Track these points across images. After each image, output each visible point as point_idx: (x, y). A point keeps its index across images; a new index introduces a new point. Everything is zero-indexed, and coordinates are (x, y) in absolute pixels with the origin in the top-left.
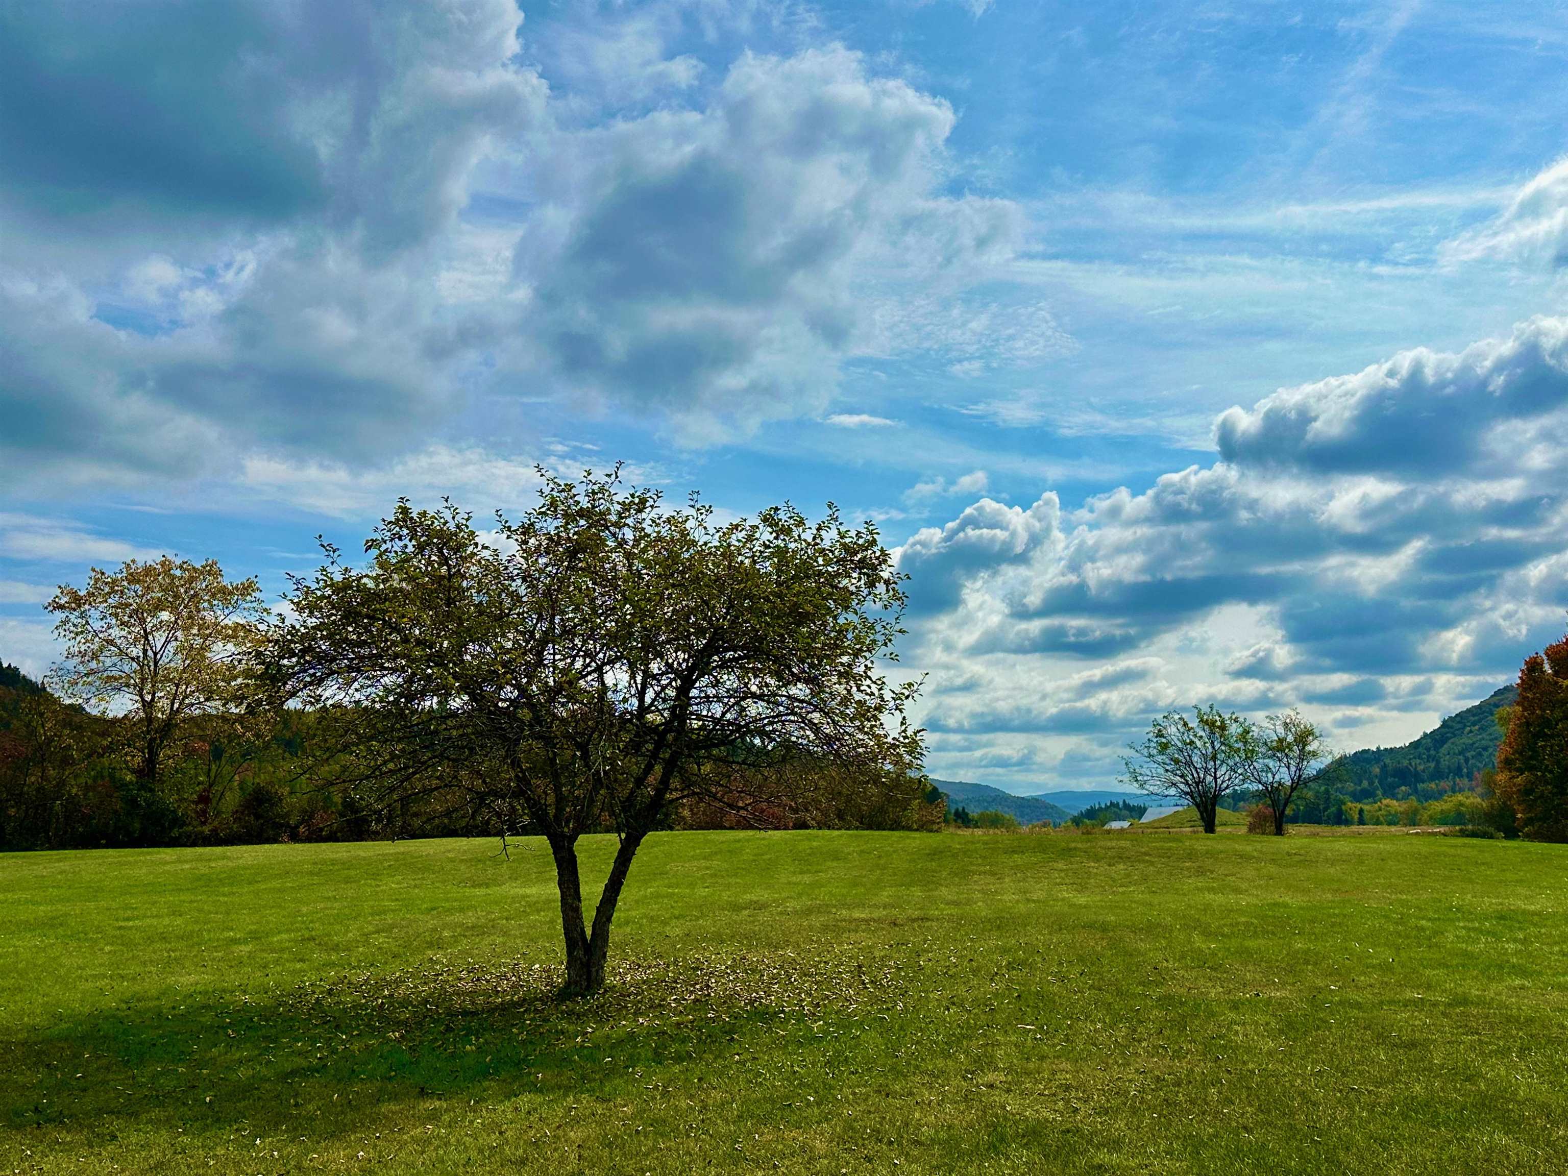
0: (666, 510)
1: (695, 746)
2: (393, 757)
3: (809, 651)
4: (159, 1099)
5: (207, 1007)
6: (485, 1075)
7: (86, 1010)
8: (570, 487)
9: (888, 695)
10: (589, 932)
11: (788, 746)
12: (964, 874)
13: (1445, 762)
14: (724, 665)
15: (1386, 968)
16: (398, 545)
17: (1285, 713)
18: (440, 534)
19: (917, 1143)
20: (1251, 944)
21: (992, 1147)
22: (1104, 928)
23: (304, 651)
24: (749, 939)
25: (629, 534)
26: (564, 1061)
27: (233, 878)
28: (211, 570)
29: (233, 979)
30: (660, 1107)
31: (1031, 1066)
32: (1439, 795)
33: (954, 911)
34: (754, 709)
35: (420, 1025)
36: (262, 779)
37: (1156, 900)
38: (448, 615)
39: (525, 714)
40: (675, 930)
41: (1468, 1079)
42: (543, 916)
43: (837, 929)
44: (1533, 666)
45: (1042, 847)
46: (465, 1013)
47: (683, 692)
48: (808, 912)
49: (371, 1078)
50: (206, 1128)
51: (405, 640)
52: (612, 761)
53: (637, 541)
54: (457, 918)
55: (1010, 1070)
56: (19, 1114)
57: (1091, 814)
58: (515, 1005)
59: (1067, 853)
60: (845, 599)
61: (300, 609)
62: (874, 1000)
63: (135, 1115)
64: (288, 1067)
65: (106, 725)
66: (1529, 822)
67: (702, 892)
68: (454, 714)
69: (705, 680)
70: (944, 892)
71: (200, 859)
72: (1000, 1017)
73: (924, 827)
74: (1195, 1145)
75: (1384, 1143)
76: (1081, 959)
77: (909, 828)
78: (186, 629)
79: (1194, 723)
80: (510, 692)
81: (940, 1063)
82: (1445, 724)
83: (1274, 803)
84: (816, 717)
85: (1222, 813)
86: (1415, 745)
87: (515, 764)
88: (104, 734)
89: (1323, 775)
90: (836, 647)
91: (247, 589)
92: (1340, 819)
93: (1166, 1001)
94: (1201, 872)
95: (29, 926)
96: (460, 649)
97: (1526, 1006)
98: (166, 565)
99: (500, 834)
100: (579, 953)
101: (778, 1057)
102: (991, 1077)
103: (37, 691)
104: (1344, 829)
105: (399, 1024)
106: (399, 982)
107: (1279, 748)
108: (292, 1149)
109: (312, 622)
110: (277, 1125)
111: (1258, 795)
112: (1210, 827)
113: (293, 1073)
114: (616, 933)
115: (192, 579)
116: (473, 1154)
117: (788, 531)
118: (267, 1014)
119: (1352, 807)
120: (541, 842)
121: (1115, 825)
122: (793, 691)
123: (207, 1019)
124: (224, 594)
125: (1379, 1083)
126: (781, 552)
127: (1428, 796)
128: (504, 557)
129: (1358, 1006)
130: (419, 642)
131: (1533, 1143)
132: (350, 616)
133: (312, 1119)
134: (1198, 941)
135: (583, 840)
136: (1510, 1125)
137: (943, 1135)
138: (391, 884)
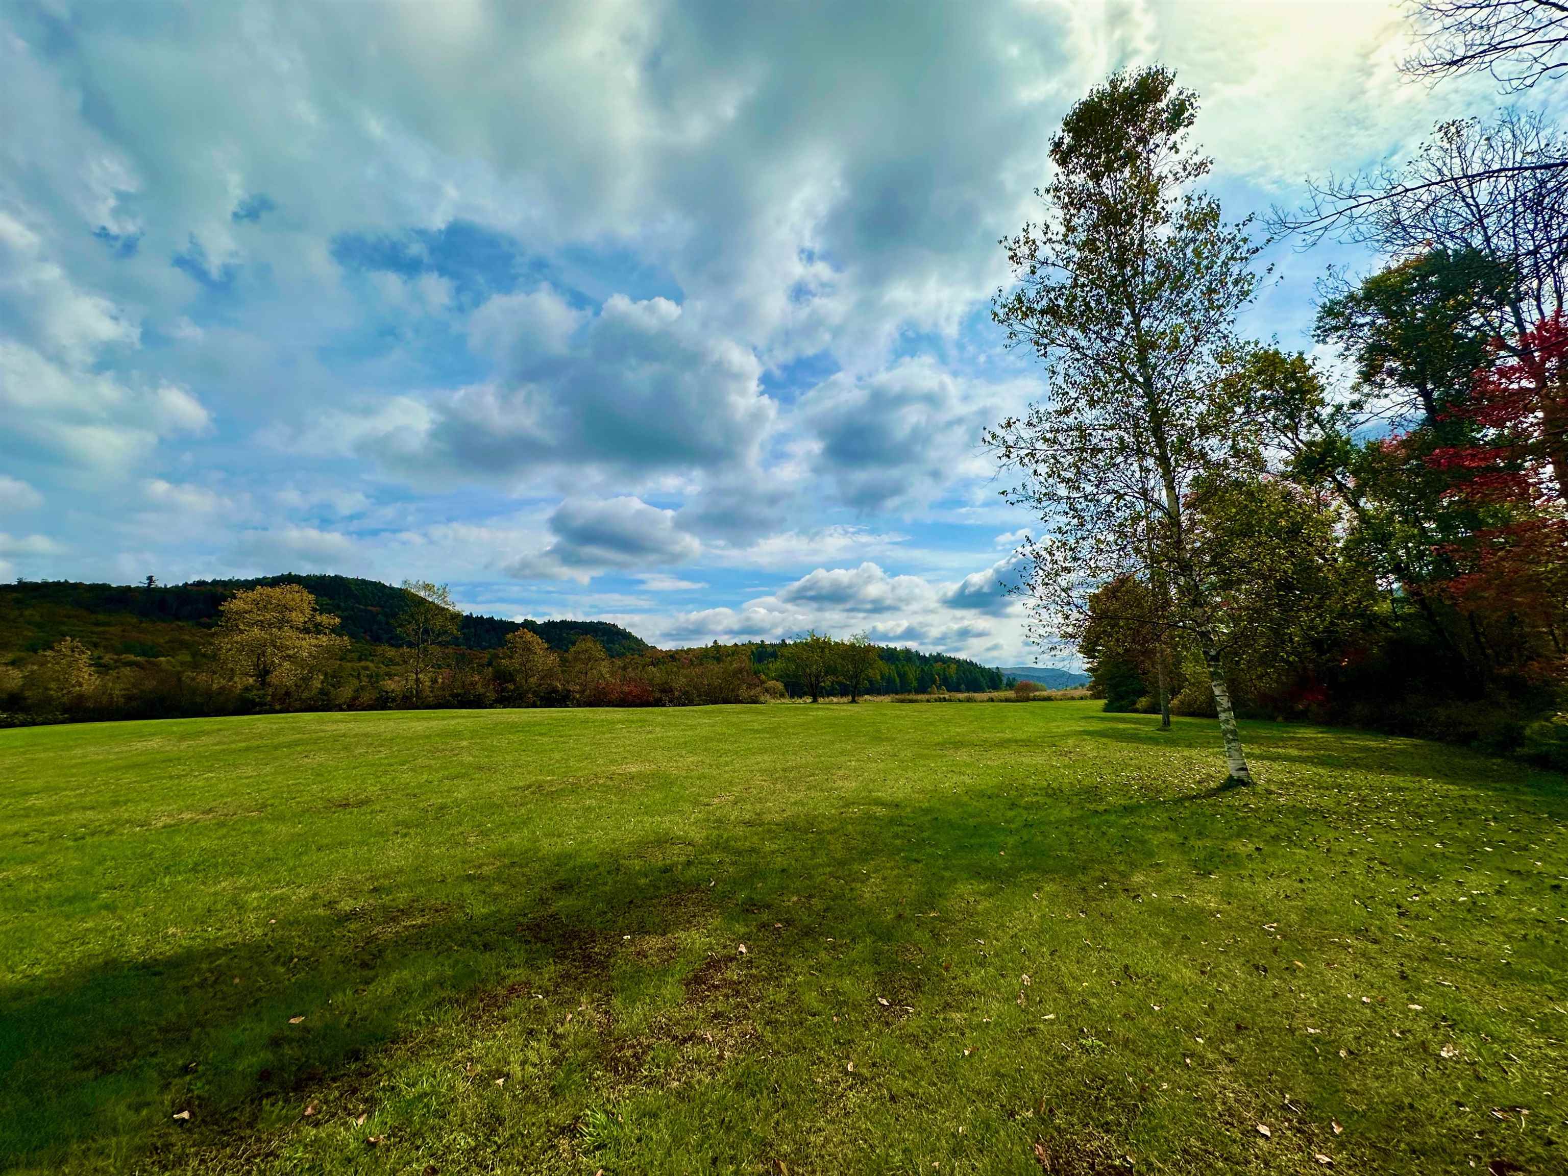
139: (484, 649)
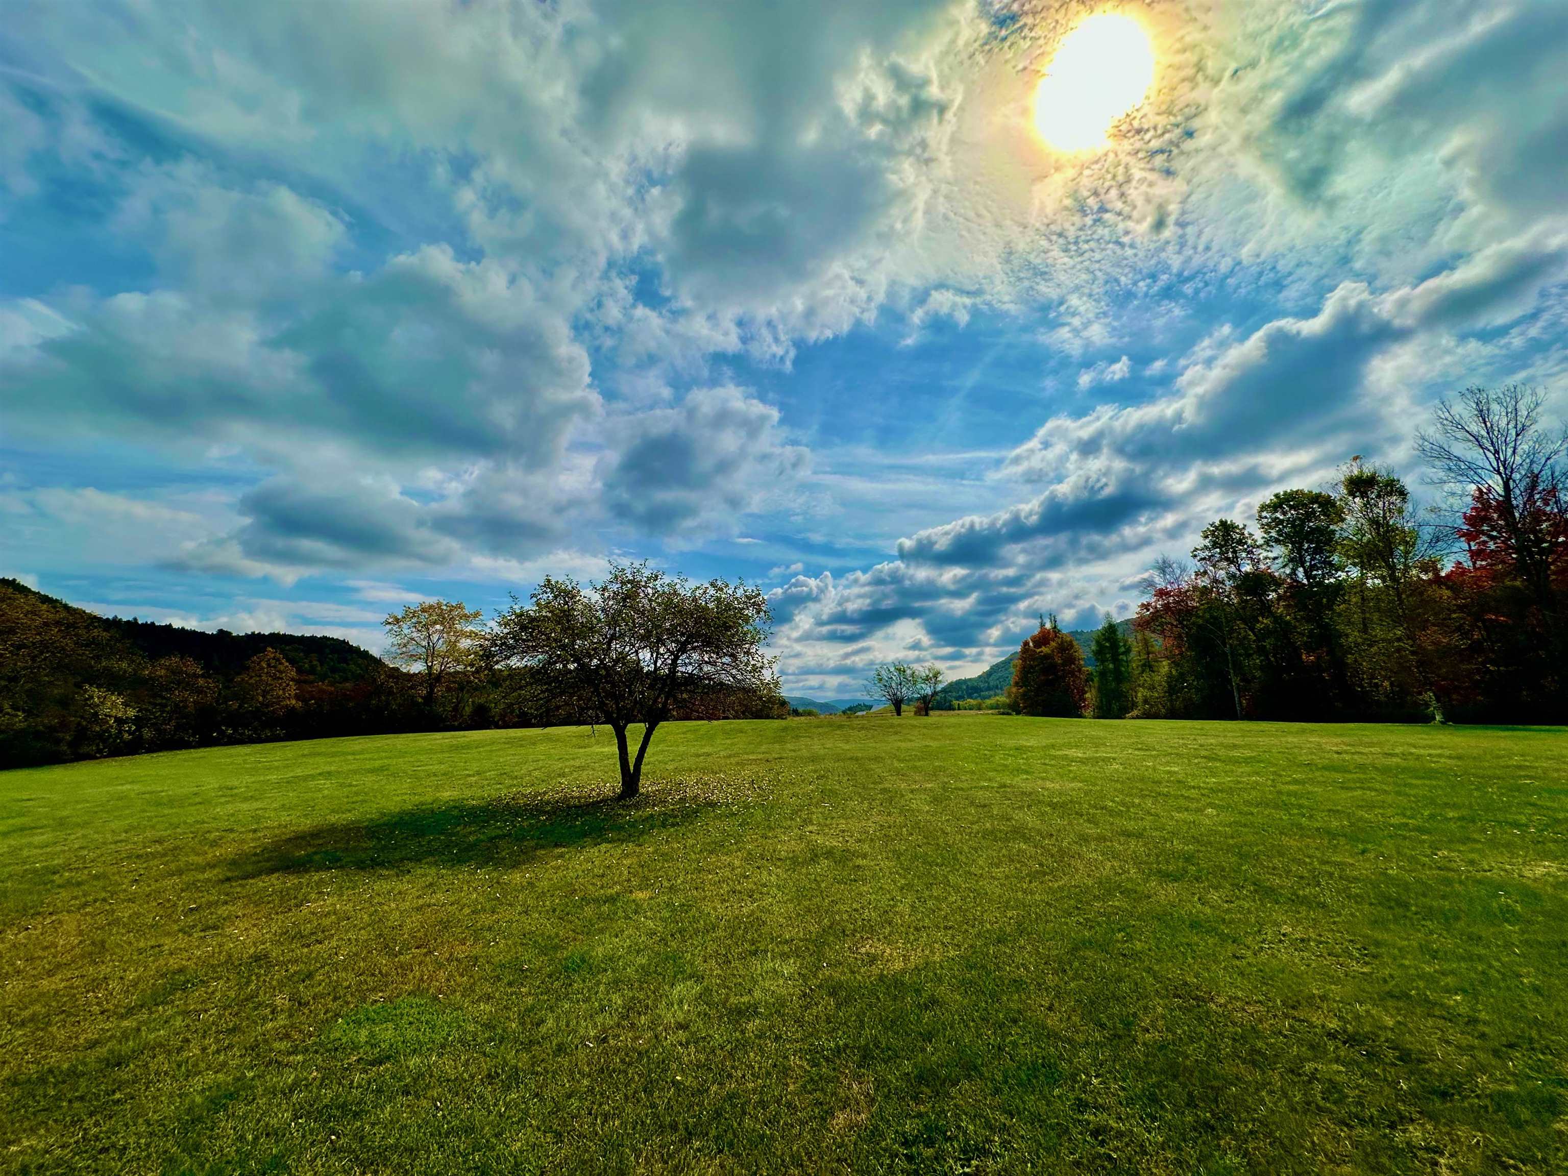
0: (667, 580)
1: (681, 685)
2: (542, 692)
3: (731, 642)
4: (431, 853)
5: (455, 807)
6: (585, 836)
7: (397, 810)
8: (623, 570)
9: (766, 662)
10: (632, 768)
11: (721, 684)
12: (797, 737)
13: (992, 684)
14: (694, 648)
15: (973, 772)
16: (545, 596)
17: (927, 664)
18: (565, 591)
19: (779, 859)
20: (918, 764)
21: (812, 859)
22: (857, 759)
23: (502, 644)
24: (704, 771)
25: (650, 591)
26: (621, 828)
27: (467, 747)
28: (459, 606)
29: (468, 793)
30: (665, 848)
31: (828, 822)
32: (989, 697)
33: (793, 754)
34: (706, 668)
35: (555, 813)
36: (482, 701)
37: (878, 745)
38: (569, 628)
39: (603, 672)
40: (670, 767)
41: (1008, 820)
42: (611, 761)
43: (741, 764)
44: (1026, 644)
45: (830, 725)
46: (576, 807)
47: (674, 661)
48: (729, 757)
49: (532, 839)
50: (453, 865)
51: (548, 639)
52: (642, 693)
53: (654, 594)
54: (572, 763)
55: (819, 824)
56: (363, 862)
57: (850, 709)
58: (599, 802)
59: (840, 727)
60: (747, 620)
61: (500, 624)
62: (760, 796)
63: (420, 860)
64: (493, 834)
65: (410, 677)
66: (1025, 708)
67: (682, 749)
68: (570, 671)
69: (684, 656)
70: (788, 746)
71: (453, 737)
72: (814, 801)
73: (780, 717)
74: (898, 855)
75: (976, 850)
76: (848, 774)
77: (773, 718)
78: (448, 633)
79: (892, 669)
80: (595, 662)
81: (789, 823)
82: (992, 668)
83: (925, 702)
84: (734, 672)
85: (904, 707)
86: (980, 677)
87: (599, 695)
88: (409, 681)
89: (944, 690)
90: (743, 641)
91: (476, 615)
92: (951, 708)
93: (884, 791)
94: (896, 733)
95: (373, 771)
96: (573, 643)
97: (1028, 787)
98: (439, 605)
99: (591, 724)
100: (627, 779)
101: (718, 822)
102: (810, 828)
103: (378, 662)
104: (952, 712)
105: (545, 813)
106: (545, 793)
107: (927, 679)
108: (495, 874)
109: (506, 631)
110: (487, 863)
111: (918, 699)
112: (899, 714)
113: (495, 838)
114: (644, 769)
115: (451, 611)
116: (580, 873)
117: (721, 590)
118: (484, 809)
119: (955, 703)
120: (609, 727)
121: (859, 714)
122: (724, 660)
123: (455, 812)
124: (466, 617)
125: (972, 823)
126: (718, 599)
127: (984, 698)
128: (593, 601)
129: (962, 789)
130: (555, 640)
131: (1036, 847)
132: (523, 628)
133: (504, 859)
134: (896, 764)
135: (630, 726)
136: (1026, 840)
137: (791, 855)
138: (541, 747)
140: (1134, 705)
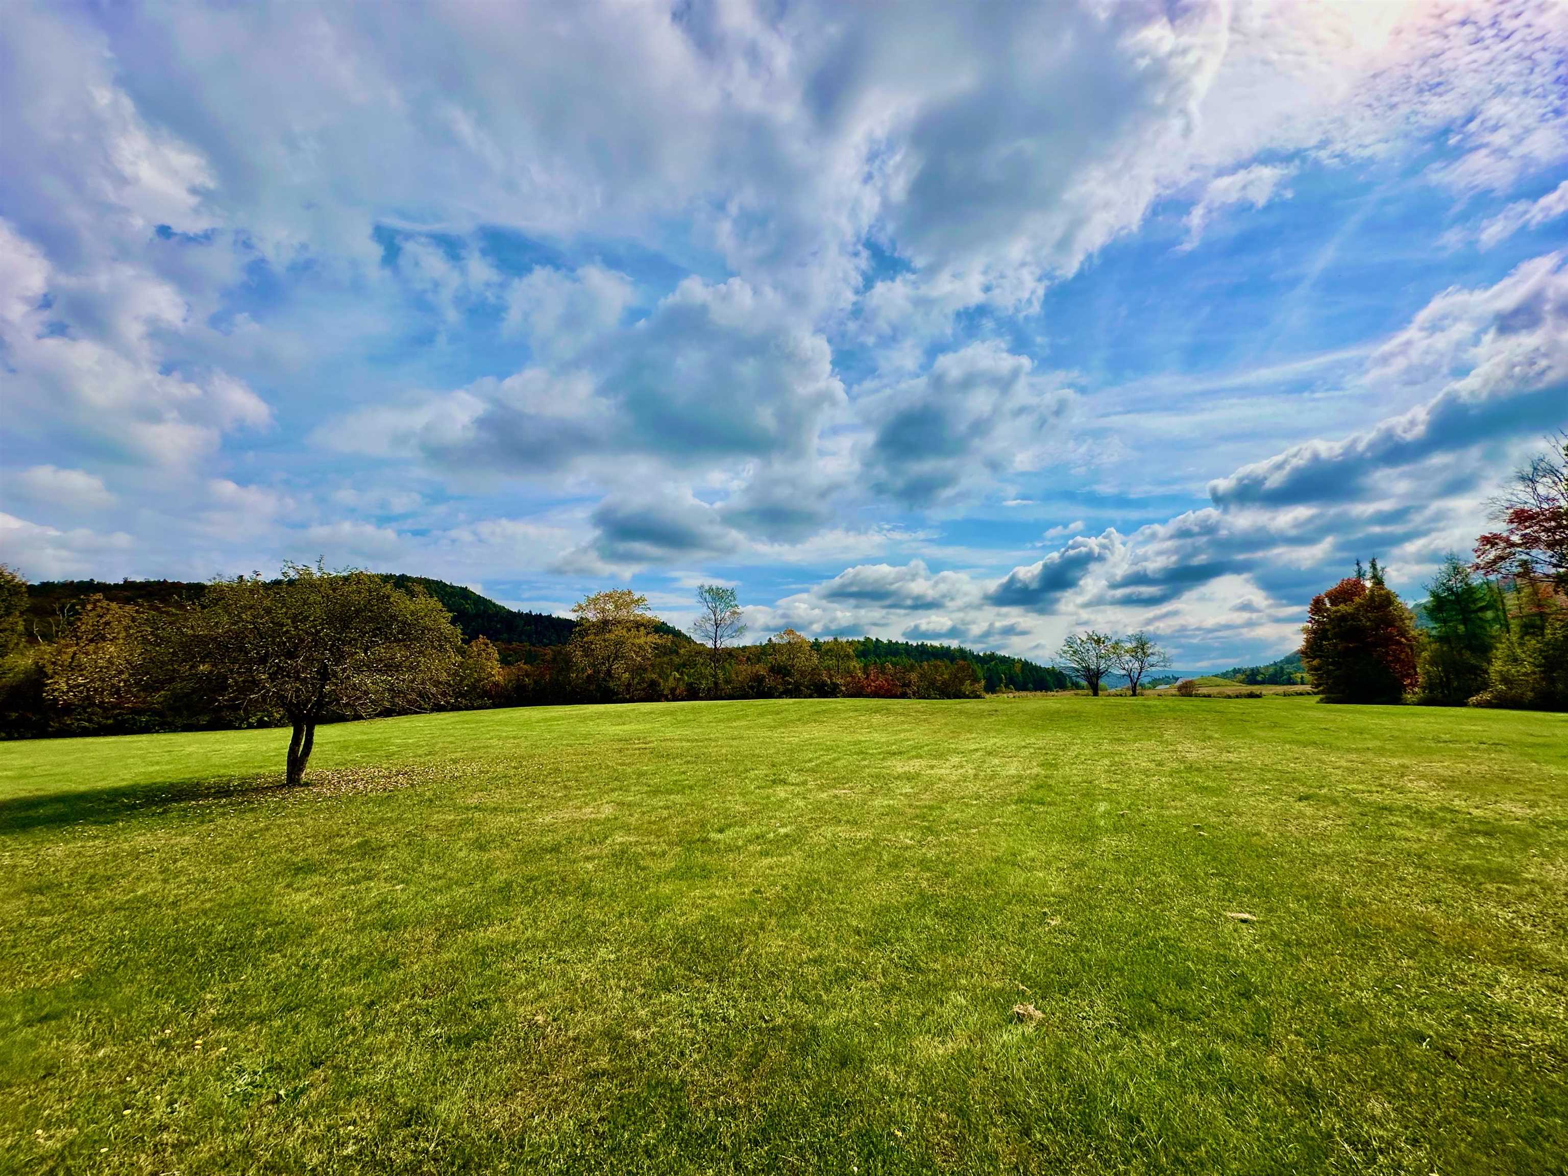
112: (1095, 692)
139: (546, 645)
140: (1484, 686)
